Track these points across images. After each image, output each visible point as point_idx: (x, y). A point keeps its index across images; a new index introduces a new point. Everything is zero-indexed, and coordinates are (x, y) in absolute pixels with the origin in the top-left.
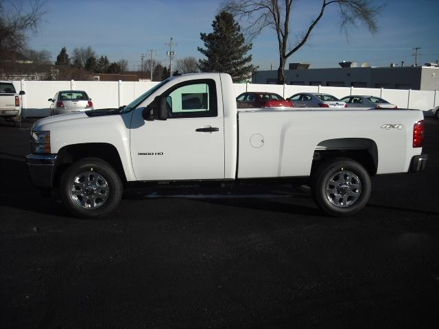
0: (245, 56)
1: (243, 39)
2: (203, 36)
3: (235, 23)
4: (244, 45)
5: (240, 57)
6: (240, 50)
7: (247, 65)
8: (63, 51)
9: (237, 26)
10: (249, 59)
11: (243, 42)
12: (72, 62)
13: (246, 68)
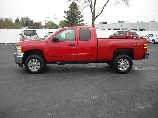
0: (81, 19)
1: (81, 13)
2: (65, 12)
3: (77, 6)
4: (81, 15)
5: (79, 19)
6: (80, 17)
7: (82, 22)
8: (17, 18)
9: (78, 8)
10: (83, 20)
11: (81, 14)
12: (21, 22)
13: (82, 24)
